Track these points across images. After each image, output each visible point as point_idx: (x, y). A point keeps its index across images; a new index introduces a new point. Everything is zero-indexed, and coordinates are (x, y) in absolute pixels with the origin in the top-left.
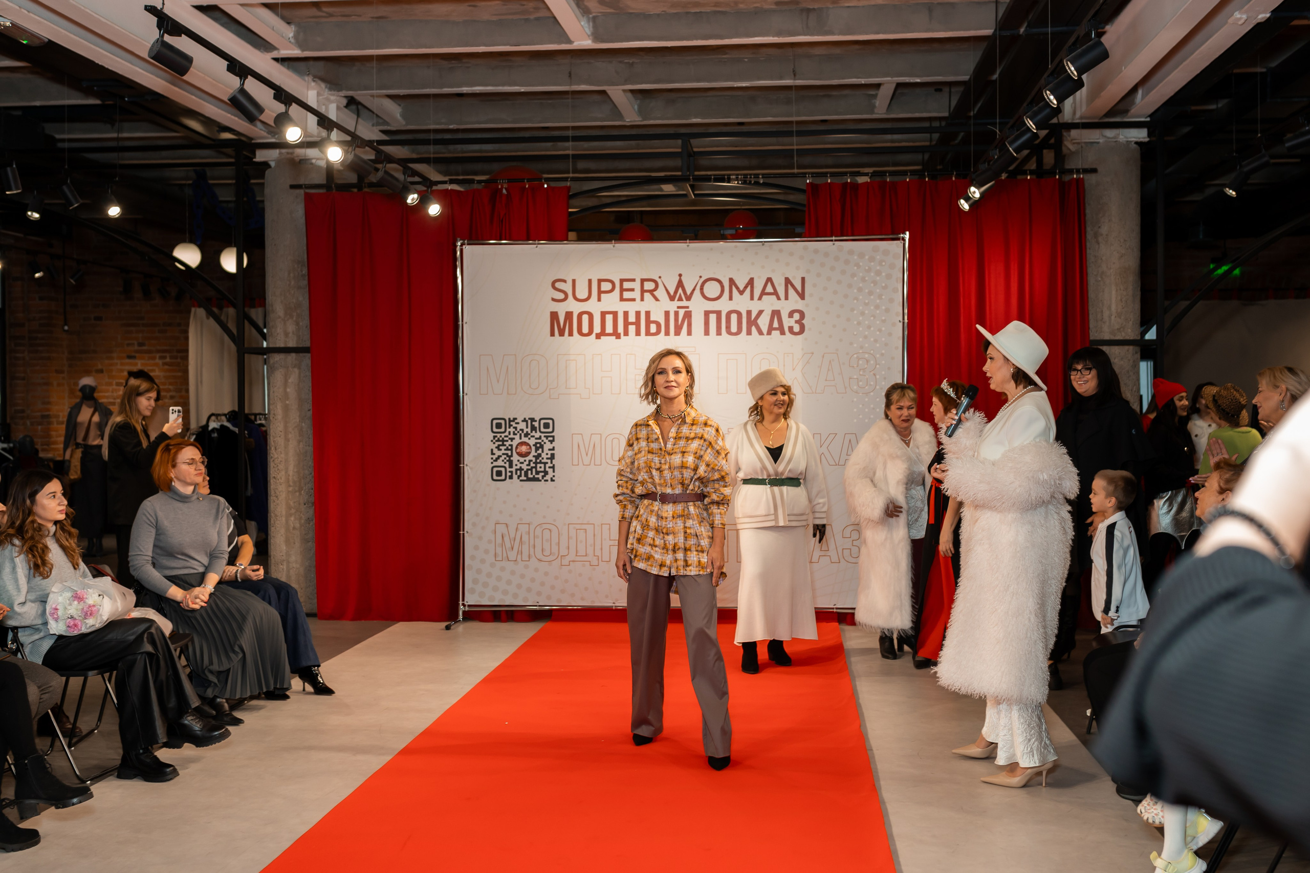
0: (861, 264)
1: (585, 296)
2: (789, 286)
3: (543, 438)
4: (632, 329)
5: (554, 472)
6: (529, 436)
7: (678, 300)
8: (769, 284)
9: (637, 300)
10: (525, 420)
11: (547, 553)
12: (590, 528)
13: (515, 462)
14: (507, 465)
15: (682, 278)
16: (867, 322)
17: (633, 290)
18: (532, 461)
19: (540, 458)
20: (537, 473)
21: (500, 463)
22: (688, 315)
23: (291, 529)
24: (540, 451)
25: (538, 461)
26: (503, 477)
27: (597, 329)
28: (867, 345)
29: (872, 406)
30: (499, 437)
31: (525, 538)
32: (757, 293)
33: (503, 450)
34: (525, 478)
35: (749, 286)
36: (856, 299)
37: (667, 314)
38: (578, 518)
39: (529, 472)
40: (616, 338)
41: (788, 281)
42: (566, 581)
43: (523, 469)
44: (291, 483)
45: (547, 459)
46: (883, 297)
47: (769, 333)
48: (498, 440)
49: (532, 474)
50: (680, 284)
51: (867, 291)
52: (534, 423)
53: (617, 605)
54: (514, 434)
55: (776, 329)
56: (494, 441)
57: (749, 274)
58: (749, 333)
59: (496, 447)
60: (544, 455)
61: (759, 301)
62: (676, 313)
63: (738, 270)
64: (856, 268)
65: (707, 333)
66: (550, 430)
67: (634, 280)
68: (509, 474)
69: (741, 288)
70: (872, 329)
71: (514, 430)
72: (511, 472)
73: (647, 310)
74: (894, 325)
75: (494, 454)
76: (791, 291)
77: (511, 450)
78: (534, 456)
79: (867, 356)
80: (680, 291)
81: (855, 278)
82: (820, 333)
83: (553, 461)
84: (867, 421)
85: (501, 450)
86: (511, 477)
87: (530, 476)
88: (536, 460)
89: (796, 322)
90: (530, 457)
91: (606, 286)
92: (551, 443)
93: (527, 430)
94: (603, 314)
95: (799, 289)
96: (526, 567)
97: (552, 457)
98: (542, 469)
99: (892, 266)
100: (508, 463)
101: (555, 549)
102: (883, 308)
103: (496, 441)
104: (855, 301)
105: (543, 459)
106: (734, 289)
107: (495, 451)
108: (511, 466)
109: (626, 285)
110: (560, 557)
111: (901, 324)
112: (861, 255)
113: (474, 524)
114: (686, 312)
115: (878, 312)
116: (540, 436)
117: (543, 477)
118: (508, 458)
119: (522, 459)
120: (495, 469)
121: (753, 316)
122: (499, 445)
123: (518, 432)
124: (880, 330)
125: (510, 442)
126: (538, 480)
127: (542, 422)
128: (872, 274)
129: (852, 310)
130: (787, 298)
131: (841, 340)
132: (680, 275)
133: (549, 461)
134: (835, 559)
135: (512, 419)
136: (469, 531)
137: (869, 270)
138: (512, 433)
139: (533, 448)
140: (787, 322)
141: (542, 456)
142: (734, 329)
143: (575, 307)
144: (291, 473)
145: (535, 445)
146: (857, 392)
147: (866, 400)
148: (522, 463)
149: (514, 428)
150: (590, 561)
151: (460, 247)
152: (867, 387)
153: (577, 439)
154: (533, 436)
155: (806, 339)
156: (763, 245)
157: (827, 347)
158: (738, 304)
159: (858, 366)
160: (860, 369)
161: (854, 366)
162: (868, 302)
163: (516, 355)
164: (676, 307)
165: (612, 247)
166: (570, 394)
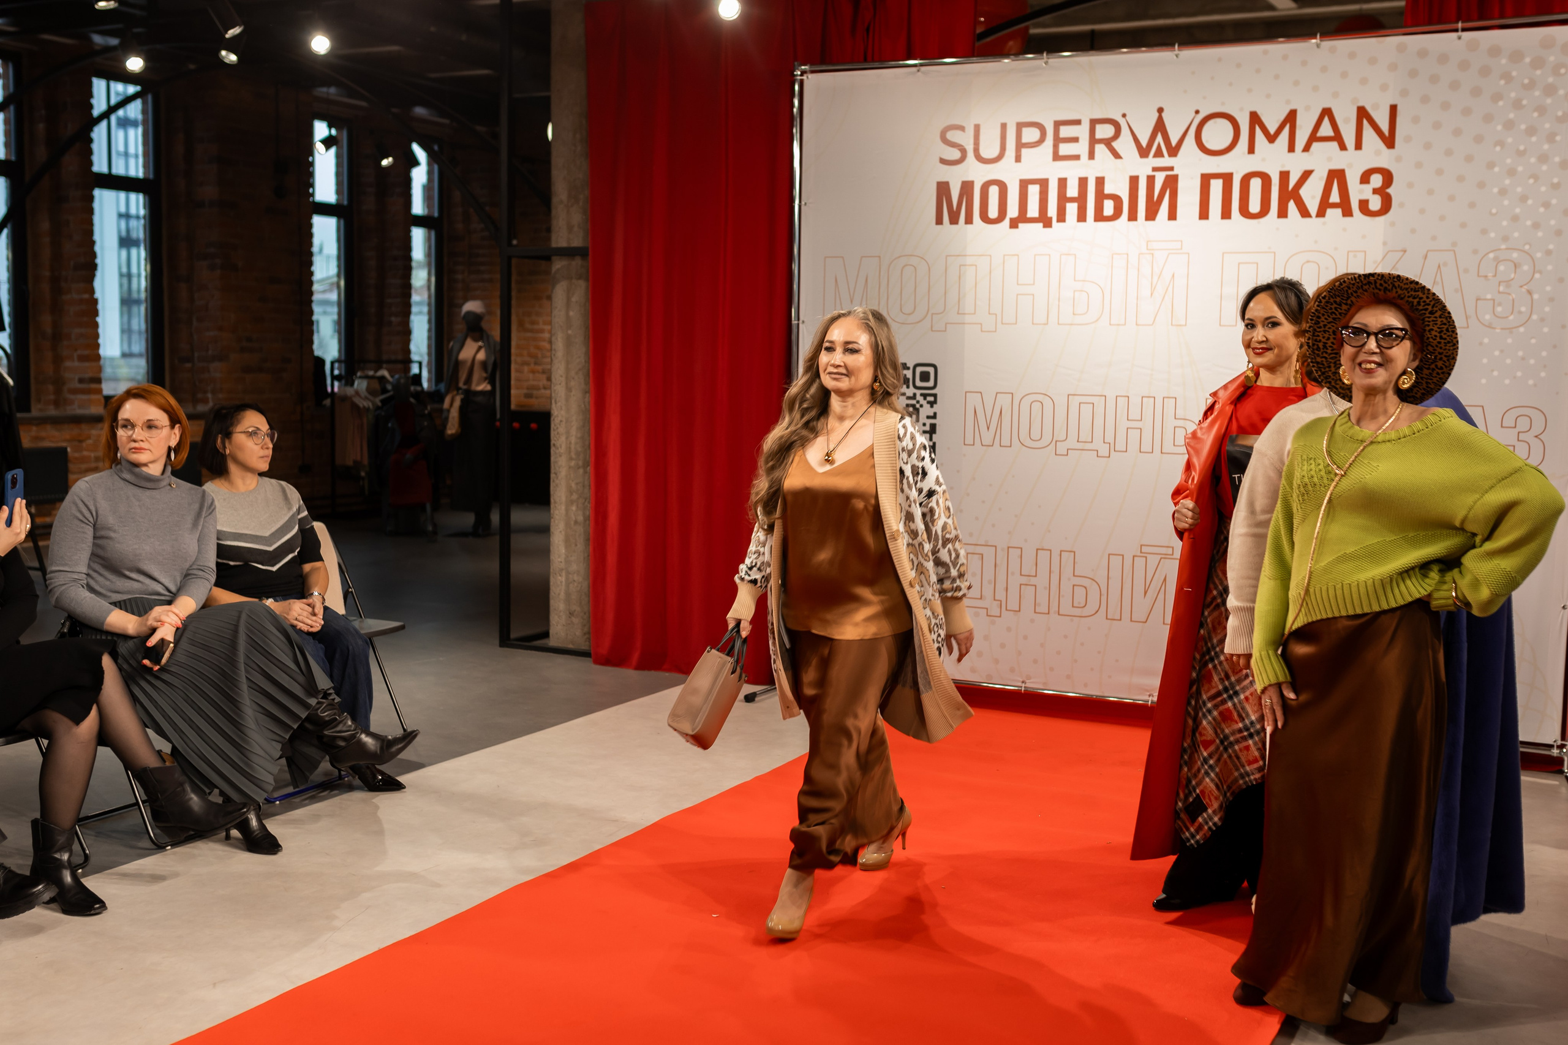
0: (1514, 74)
1: (995, 153)
2: (1365, 122)
3: (919, 398)
4: (1072, 209)
7: (1155, 156)
8: (1326, 121)
9: (1082, 157)
12: (988, 553)
15: (1164, 115)
16: (1519, 189)
17: (1075, 140)
22: (1172, 182)
23: (572, 523)
27: (1013, 211)
28: (1516, 235)
29: (1520, 353)
32: (1301, 142)
35: (1288, 125)
36: (1501, 143)
37: (1134, 181)
38: (971, 535)
40: (1044, 227)
41: (1362, 114)
44: (574, 456)
46: (1558, 138)
47: (1321, 213)
50: (1160, 127)
51: (1523, 127)
53: (1028, 685)
55: (1334, 206)
57: (1288, 102)
58: (1283, 213)
61: (1306, 154)
62: (1151, 180)
63: (1268, 96)
64: (1502, 82)
65: (1204, 214)
66: (931, 384)
67: (1078, 122)
69: (1272, 130)
70: (1530, 202)
73: (1100, 175)
76: (1368, 132)
79: (1515, 255)
80: (1159, 139)
81: (1501, 103)
82: (1422, 211)
83: (934, 435)
84: (1507, 382)
89: (1375, 191)
91: (1030, 135)
92: (932, 406)
94: (1024, 184)
95: (1385, 126)
97: (933, 430)
102: (1557, 159)
104: (1498, 149)
106: (1258, 130)
109: (1065, 132)
112: (1516, 57)
114: (1167, 177)
115: (1544, 168)
116: (915, 395)
121: (1292, 182)
124: (1547, 205)
127: (919, 370)
128: (1537, 93)
129: (1491, 165)
130: (1358, 146)
131: (1463, 225)
132: (1160, 110)
137: (1531, 86)
140: (1357, 192)
142: (1255, 206)
143: (978, 173)
144: (573, 440)
146: (1490, 326)
147: (1510, 341)
150: (987, 609)
151: (799, 78)
152: (1511, 317)
153: (974, 400)
154: (904, 394)
155: (1393, 224)
156: (1318, 46)
157: (1434, 238)
158: (1263, 160)
159: (1495, 276)
160: (1500, 282)
161: (1490, 274)
162: (1525, 151)
163: (879, 257)
164: (1151, 169)
165: (1044, 65)
166: (964, 323)
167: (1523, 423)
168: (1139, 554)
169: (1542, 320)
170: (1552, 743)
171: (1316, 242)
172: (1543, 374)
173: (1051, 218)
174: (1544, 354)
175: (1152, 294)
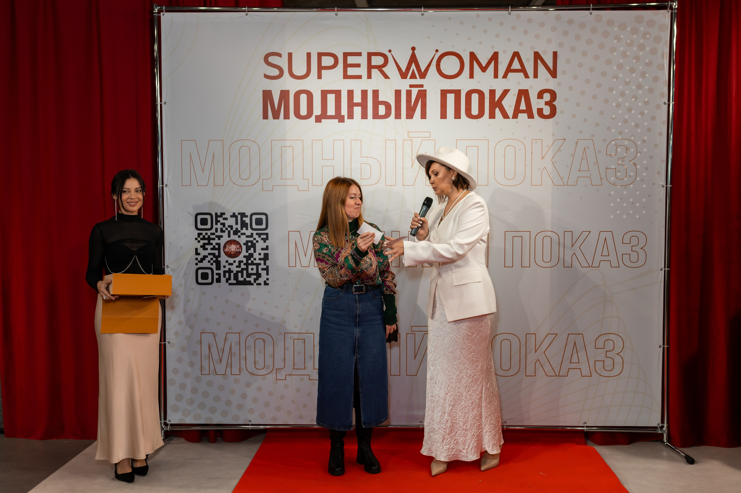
0: (622, 37)
1: (303, 72)
2: (539, 61)
4: (357, 110)
5: (267, 274)
6: (239, 234)
7: (410, 79)
8: (516, 60)
9: (363, 77)
10: (234, 216)
11: (260, 365)
12: (309, 338)
13: (223, 263)
14: (214, 267)
15: (415, 51)
16: (627, 104)
17: (358, 65)
18: (242, 262)
19: (252, 259)
20: (249, 275)
21: (205, 264)
22: (422, 95)
24: (251, 251)
25: (250, 262)
26: (209, 280)
27: (317, 111)
28: (626, 131)
29: (631, 200)
30: (204, 234)
31: (235, 349)
32: (501, 73)
33: (209, 249)
34: (235, 282)
35: (493, 61)
36: (616, 77)
37: (398, 93)
38: (296, 327)
39: (240, 274)
40: (339, 122)
41: (537, 56)
42: (282, 397)
43: (232, 272)
45: (260, 259)
46: (647, 75)
47: (515, 116)
48: (204, 238)
49: (242, 276)
50: (413, 59)
51: (628, 68)
52: (244, 219)
54: (222, 231)
55: (523, 112)
56: (199, 239)
57: (493, 47)
58: (492, 116)
59: (201, 247)
60: (256, 255)
61: (504, 79)
62: (409, 93)
63: (481, 43)
64: (615, 41)
65: (444, 115)
66: (264, 226)
67: (359, 54)
68: (216, 277)
69: (484, 64)
70: (633, 112)
71: (222, 226)
72: (219, 274)
73: (375, 89)
74: (658, 107)
75: (199, 254)
76: (541, 68)
77: (219, 249)
78: (244, 257)
79: (626, 143)
80: (413, 67)
81: (615, 53)
82: (574, 116)
83: (267, 261)
84: (625, 217)
85: (207, 249)
86: (219, 281)
87: (240, 279)
88: (247, 261)
89: (547, 103)
90: (241, 258)
91: (327, 61)
92: (265, 242)
93: (237, 226)
94: (324, 94)
95: (551, 65)
96: (237, 381)
97: (266, 257)
98: (254, 271)
99: (658, 39)
100: (214, 264)
101: (269, 361)
102: (647, 87)
103: (201, 239)
104: (615, 80)
105: (255, 259)
106: (475, 64)
107: (200, 250)
108: (218, 268)
109: (351, 60)
110: (275, 370)
111: (666, 106)
112: (623, 27)
113: (176, 334)
114: (419, 90)
115: (640, 92)
116: (252, 234)
117: (255, 280)
118: (214, 259)
119: (231, 260)
120: (200, 271)
121: (497, 98)
122: (204, 244)
123: (227, 229)
124: (642, 114)
125: (217, 241)
126: (249, 283)
127: (254, 217)
128: (635, 49)
129: (611, 90)
130: (536, 76)
131: (597, 125)
132: (413, 49)
133: (262, 262)
134: (586, 372)
135: (219, 214)
136: (171, 341)
137: (631, 44)
138: (219, 230)
139: (244, 247)
140: (536, 104)
141: (254, 257)
142: (475, 111)
143: (292, 86)
145: (246, 244)
146: (614, 184)
147: (625, 193)
148: (231, 264)
149: (221, 224)
150: (309, 375)
151: (156, 15)
152: (626, 179)
153: (295, 236)
154: (244, 234)
155: (557, 123)
156: (510, 14)
157: (581, 132)
158: (479, 82)
159: (616, 155)
160: (618, 158)
161: (612, 154)
162: (629, 81)
163: (223, 140)
164: (409, 86)
165: (335, 15)
166: (287, 186)
167: (634, 241)
168: (410, 332)
169: (642, 180)
170: (657, 426)
171: (513, 134)
172: (644, 212)
173: (344, 116)
174: (644, 200)
175: (412, 166)
